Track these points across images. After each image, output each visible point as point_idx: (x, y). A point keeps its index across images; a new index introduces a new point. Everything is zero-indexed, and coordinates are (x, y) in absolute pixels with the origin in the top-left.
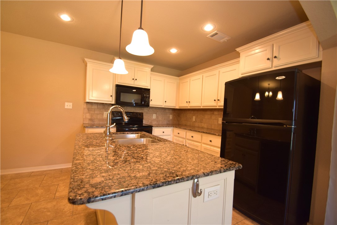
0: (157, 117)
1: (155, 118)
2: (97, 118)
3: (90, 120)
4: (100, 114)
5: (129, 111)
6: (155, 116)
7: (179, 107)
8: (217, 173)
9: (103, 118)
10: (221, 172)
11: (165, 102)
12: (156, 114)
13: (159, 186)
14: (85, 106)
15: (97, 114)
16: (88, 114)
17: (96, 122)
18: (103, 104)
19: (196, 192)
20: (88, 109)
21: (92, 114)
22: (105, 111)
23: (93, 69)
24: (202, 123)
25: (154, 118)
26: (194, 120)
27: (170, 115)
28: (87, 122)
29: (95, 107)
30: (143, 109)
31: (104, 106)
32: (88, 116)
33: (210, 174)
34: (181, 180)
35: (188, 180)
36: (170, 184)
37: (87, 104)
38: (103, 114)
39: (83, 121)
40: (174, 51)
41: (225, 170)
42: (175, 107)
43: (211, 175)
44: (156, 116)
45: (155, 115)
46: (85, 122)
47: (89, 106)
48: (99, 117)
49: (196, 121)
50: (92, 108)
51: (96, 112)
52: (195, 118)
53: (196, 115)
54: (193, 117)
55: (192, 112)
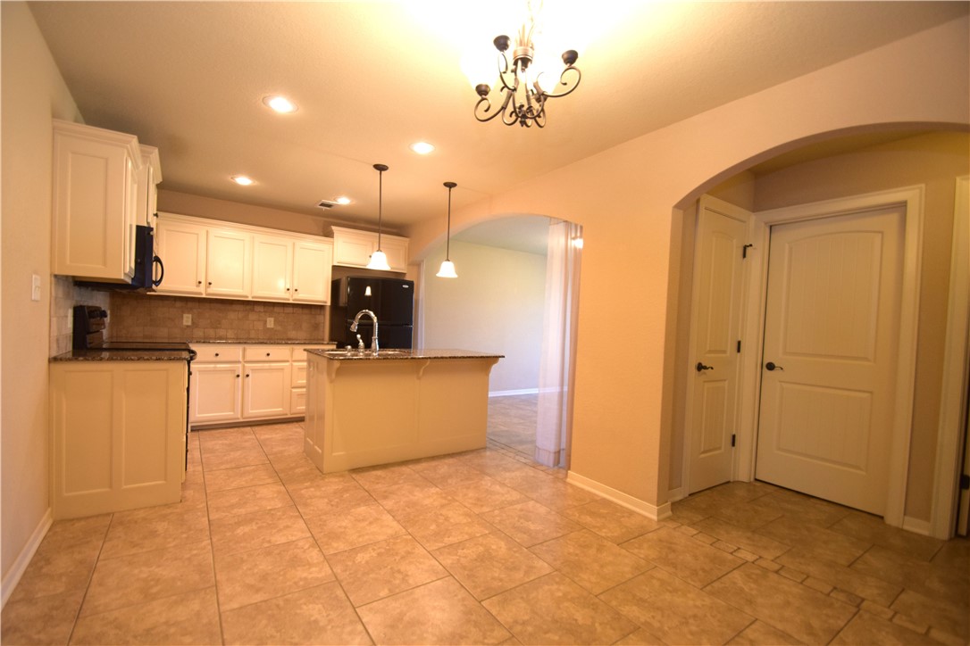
2: (62, 334)
16: (55, 319)
24: (217, 328)
26: (190, 324)
39: (50, 349)
49: (195, 325)
52: (190, 320)
53: (195, 311)
54: (185, 316)
55: (178, 304)
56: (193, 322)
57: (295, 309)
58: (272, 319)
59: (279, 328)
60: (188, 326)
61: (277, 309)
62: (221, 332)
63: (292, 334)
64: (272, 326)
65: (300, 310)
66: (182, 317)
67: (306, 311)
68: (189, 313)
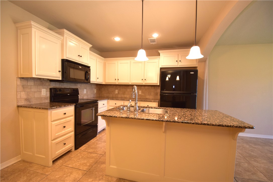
0: (87, 92)
1: (85, 93)
2: (34, 97)
3: (27, 100)
4: (37, 91)
5: (66, 87)
7: (106, 83)
9: (41, 96)
14: (19, 82)
15: (34, 92)
16: (23, 93)
17: (34, 102)
18: (40, 79)
20: (23, 86)
21: (28, 92)
22: (43, 88)
24: (124, 94)
26: (117, 93)
27: (95, 90)
28: (22, 103)
29: (31, 83)
31: (42, 82)
32: (23, 95)
37: (21, 79)
38: (41, 92)
39: (17, 102)
45: (86, 90)
47: (25, 83)
48: (36, 95)
49: (119, 93)
50: (28, 85)
51: (33, 90)
52: (117, 92)
53: (118, 89)
54: (116, 90)
55: (114, 87)
56: (118, 93)
57: (149, 87)
58: (141, 91)
59: (143, 94)
60: (117, 94)
61: (142, 87)
62: (126, 96)
63: (148, 97)
64: (141, 94)
65: (150, 88)
66: (115, 91)
67: (153, 88)
68: (117, 89)
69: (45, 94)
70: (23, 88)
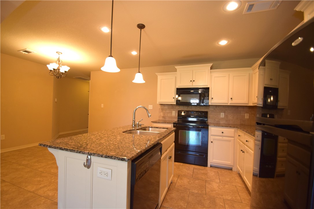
0: (226, 116)
1: (223, 117)
3: (163, 117)
4: (170, 112)
6: (223, 115)
8: (99, 156)
9: (172, 116)
10: (102, 157)
11: (230, 99)
12: (225, 112)
13: (62, 150)
14: (159, 107)
15: (168, 113)
17: (167, 119)
19: (88, 165)
20: (162, 109)
21: (164, 113)
22: (173, 111)
23: (161, 79)
25: (221, 117)
27: (246, 114)
28: (161, 119)
29: (166, 107)
30: (209, 108)
31: (173, 106)
32: (162, 114)
33: (93, 154)
34: (73, 151)
35: (77, 153)
36: (68, 151)
37: (161, 105)
38: (172, 113)
40: (223, 43)
41: (107, 156)
42: (248, 104)
43: (93, 156)
44: (225, 114)
45: (223, 113)
46: (160, 119)
47: (163, 107)
48: (169, 115)
50: (164, 109)
51: (167, 111)
69: (175, 115)
70: (162, 110)
